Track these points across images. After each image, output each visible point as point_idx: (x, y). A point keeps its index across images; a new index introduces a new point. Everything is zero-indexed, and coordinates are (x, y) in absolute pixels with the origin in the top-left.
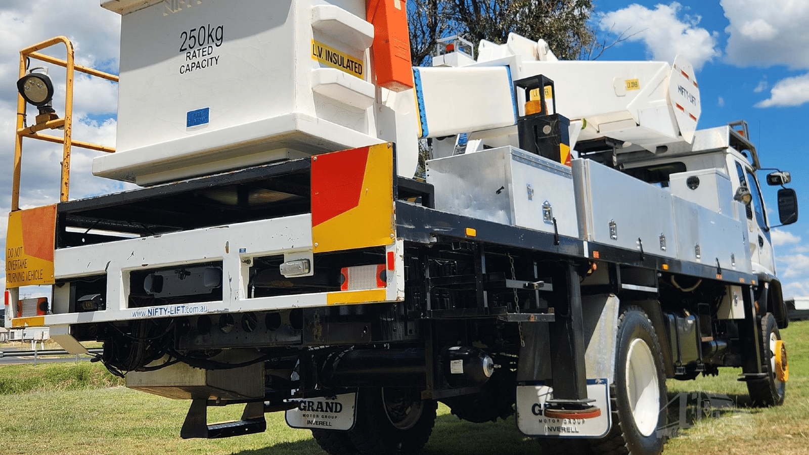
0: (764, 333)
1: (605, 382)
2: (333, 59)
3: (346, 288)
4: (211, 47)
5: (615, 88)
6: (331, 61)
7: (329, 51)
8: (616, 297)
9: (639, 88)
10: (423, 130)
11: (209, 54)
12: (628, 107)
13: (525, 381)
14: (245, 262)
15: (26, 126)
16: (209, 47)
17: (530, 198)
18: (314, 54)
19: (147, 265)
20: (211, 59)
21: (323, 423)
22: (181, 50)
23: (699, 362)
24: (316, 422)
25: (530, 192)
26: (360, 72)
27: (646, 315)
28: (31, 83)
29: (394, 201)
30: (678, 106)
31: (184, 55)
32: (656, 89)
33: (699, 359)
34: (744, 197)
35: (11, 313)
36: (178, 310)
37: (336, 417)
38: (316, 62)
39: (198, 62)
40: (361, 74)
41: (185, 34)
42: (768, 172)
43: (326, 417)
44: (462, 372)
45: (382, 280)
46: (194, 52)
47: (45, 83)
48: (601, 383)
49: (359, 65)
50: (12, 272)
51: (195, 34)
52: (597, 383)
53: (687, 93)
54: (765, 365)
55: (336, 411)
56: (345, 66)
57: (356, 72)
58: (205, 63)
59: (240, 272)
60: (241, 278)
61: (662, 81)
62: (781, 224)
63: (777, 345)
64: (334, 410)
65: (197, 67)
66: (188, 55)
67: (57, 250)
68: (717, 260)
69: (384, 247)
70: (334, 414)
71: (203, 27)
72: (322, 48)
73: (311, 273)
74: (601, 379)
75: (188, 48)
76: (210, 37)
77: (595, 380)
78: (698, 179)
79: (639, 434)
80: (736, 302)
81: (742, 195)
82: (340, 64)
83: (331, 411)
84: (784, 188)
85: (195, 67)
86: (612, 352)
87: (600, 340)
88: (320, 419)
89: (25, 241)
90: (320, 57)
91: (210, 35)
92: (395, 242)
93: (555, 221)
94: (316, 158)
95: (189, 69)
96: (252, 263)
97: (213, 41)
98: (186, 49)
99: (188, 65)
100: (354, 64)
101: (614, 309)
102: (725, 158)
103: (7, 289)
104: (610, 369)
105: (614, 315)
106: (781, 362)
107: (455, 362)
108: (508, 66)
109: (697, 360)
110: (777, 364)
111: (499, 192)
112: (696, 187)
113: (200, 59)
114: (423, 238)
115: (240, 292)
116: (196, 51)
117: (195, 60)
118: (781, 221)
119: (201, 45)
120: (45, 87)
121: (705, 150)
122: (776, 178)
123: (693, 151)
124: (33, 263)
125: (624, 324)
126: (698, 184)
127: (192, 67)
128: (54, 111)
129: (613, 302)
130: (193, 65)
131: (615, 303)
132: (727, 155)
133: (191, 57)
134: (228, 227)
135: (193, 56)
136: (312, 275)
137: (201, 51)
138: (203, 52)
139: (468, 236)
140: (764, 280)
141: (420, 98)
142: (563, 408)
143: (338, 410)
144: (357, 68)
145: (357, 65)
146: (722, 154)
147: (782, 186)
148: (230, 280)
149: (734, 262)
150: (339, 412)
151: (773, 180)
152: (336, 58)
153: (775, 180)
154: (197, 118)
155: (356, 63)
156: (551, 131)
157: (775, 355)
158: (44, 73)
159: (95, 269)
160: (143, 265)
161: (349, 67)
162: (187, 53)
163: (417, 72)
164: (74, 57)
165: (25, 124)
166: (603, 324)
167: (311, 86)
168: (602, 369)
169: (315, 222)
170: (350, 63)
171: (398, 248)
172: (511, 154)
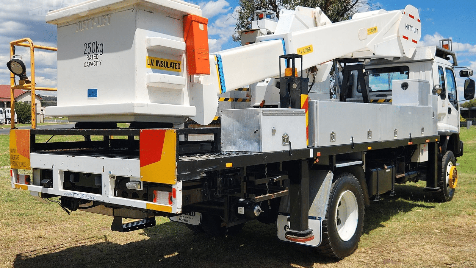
0: (443, 163)
1: (320, 219)
2: (161, 64)
3: (155, 201)
4: (98, 54)
5: (359, 36)
6: (160, 66)
7: (158, 61)
8: (332, 173)
9: (377, 32)
10: (222, 90)
11: (97, 59)
12: (367, 45)
13: (282, 213)
14: (111, 178)
15: (15, 84)
16: (97, 54)
17: (274, 134)
18: (148, 65)
19: (69, 170)
20: (98, 61)
21: (186, 221)
22: (85, 54)
23: (392, 190)
24: (183, 219)
25: (274, 132)
26: (179, 68)
27: (354, 176)
28: (13, 64)
29: (176, 161)
30: (404, 37)
31: (85, 57)
32: (390, 29)
33: (392, 189)
34: (438, 91)
35: (14, 181)
36: (83, 196)
37: (192, 218)
38: (150, 69)
39: (92, 62)
40: (179, 69)
41: (86, 45)
42: (461, 69)
43: (187, 218)
44: (243, 213)
45: (171, 201)
46: (90, 56)
47: (21, 65)
48: (318, 219)
49: (178, 64)
50: (13, 160)
51: (90, 45)
52: (316, 219)
53: (412, 28)
54: (442, 180)
55: (192, 216)
56: (169, 66)
57: (176, 68)
58: (95, 63)
59: (109, 183)
60: (110, 186)
61: (395, 23)
62: (465, 99)
63: (452, 169)
64: (191, 215)
65: (92, 65)
66: (88, 57)
67: (31, 153)
68: (410, 134)
69: (172, 185)
70: (192, 217)
71: (94, 42)
72: (153, 60)
73: (142, 189)
74: (319, 217)
75: (87, 53)
76: (97, 49)
77: (316, 217)
78: (408, 84)
79: (341, 241)
80: (423, 153)
81: (437, 90)
82: (165, 66)
83: (190, 215)
84: (470, 79)
85: (91, 65)
86: (326, 203)
87: (321, 196)
88: (185, 218)
89: (17, 146)
90: (152, 65)
91: (97, 48)
92: (176, 183)
93: (290, 143)
94: (142, 130)
95: (88, 65)
96: (116, 178)
97: (99, 52)
98: (86, 53)
99: (88, 63)
100: (175, 64)
101: (330, 180)
102: (432, 65)
103: (12, 169)
104: (324, 213)
105: (330, 183)
106: (452, 178)
107: (240, 208)
108: (284, 39)
109: (391, 189)
110: (450, 180)
111: (255, 132)
112: (406, 89)
113: (93, 61)
114: (196, 176)
115: (109, 193)
116: (91, 55)
117: (90, 61)
118: (465, 98)
119: (93, 53)
120: (20, 66)
121: (421, 60)
122: (465, 72)
123: (414, 60)
124: (22, 159)
125: (337, 186)
126: (408, 87)
127: (89, 64)
128: (27, 78)
129: (330, 175)
130: (90, 63)
131: (331, 176)
132: (433, 63)
133: (89, 58)
134: (103, 158)
135: (90, 58)
136: (142, 190)
137: (93, 56)
138: (94, 57)
139: (227, 167)
140: (446, 135)
141: (221, 72)
142: (293, 235)
143: (193, 215)
144: (177, 66)
145: (177, 65)
146: (430, 63)
147: (468, 78)
148: (105, 186)
149: (423, 132)
150: (194, 216)
151: (463, 74)
152: (163, 63)
153: (464, 73)
154: (92, 93)
155: (176, 63)
156: (297, 87)
157: (449, 175)
158: (20, 59)
159: (48, 167)
160: (68, 170)
161: (172, 67)
162: (87, 56)
163: (219, 58)
164: (34, 51)
165: (15, 83)
166: (324, 187)
167: (146, 84)
168: (320, 212)
169: (142, 165)
170: (173, 64)
171: (178, 186)
172: (262, 113)
